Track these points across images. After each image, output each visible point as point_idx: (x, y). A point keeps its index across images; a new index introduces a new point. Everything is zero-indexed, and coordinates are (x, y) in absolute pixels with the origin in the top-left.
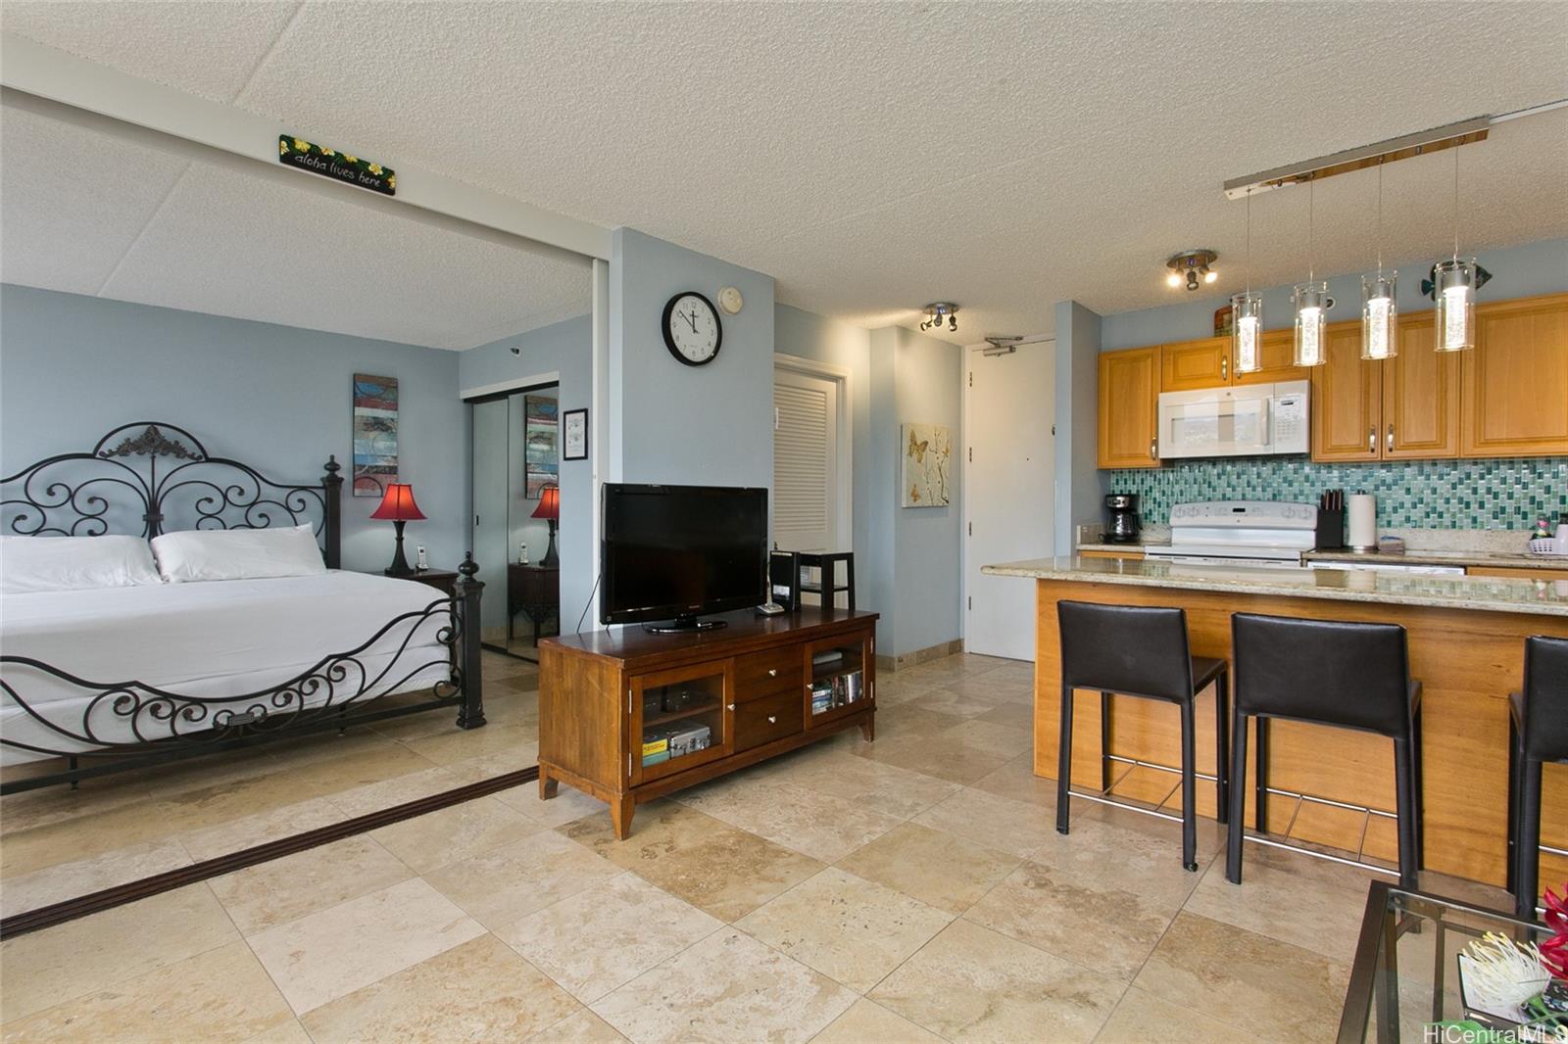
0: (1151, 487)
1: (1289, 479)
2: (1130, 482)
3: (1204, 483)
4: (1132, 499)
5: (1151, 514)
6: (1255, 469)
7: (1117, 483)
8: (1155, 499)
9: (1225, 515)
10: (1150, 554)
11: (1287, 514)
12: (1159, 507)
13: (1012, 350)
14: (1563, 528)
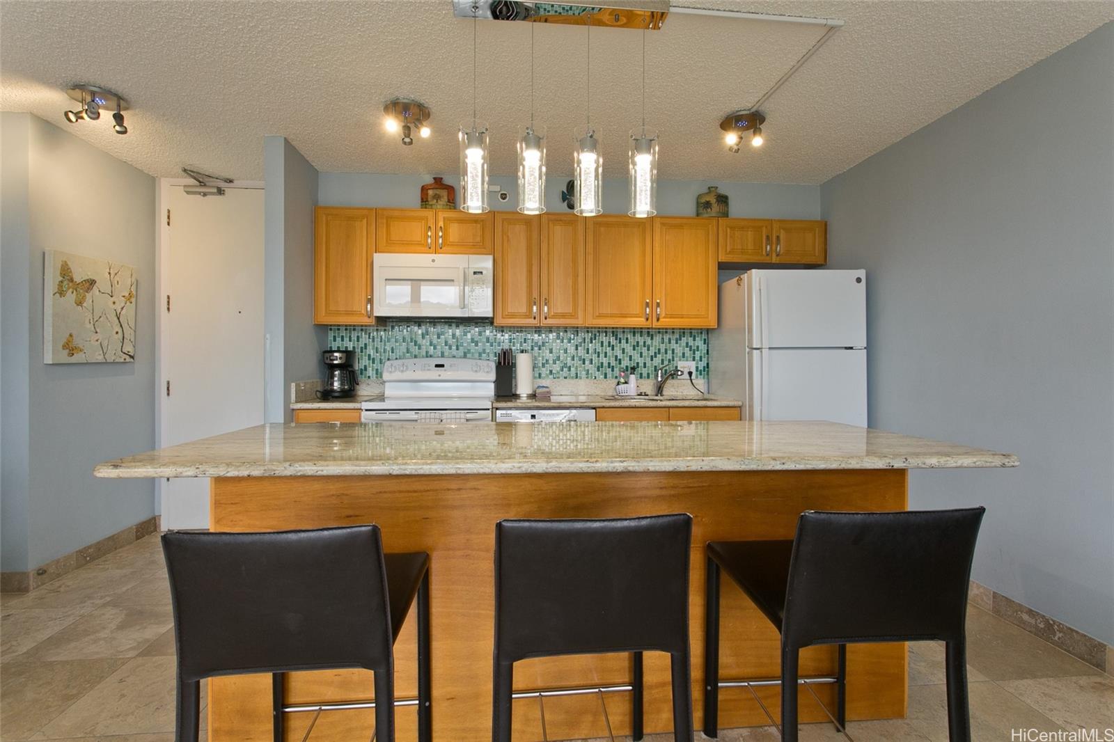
0: (366, 344)
1: (476, 340)
2: (347, 339)
3: (411, 342)
4: (349, 355)
5: (366, 369)
6: (450, 331)
7: (335, 340)
8: (369, 355)
9: (429, 370)
10: (366, 410)
11: (475, 369)
12: (373, 363)
13: (220, 192)
14: (632, 377)
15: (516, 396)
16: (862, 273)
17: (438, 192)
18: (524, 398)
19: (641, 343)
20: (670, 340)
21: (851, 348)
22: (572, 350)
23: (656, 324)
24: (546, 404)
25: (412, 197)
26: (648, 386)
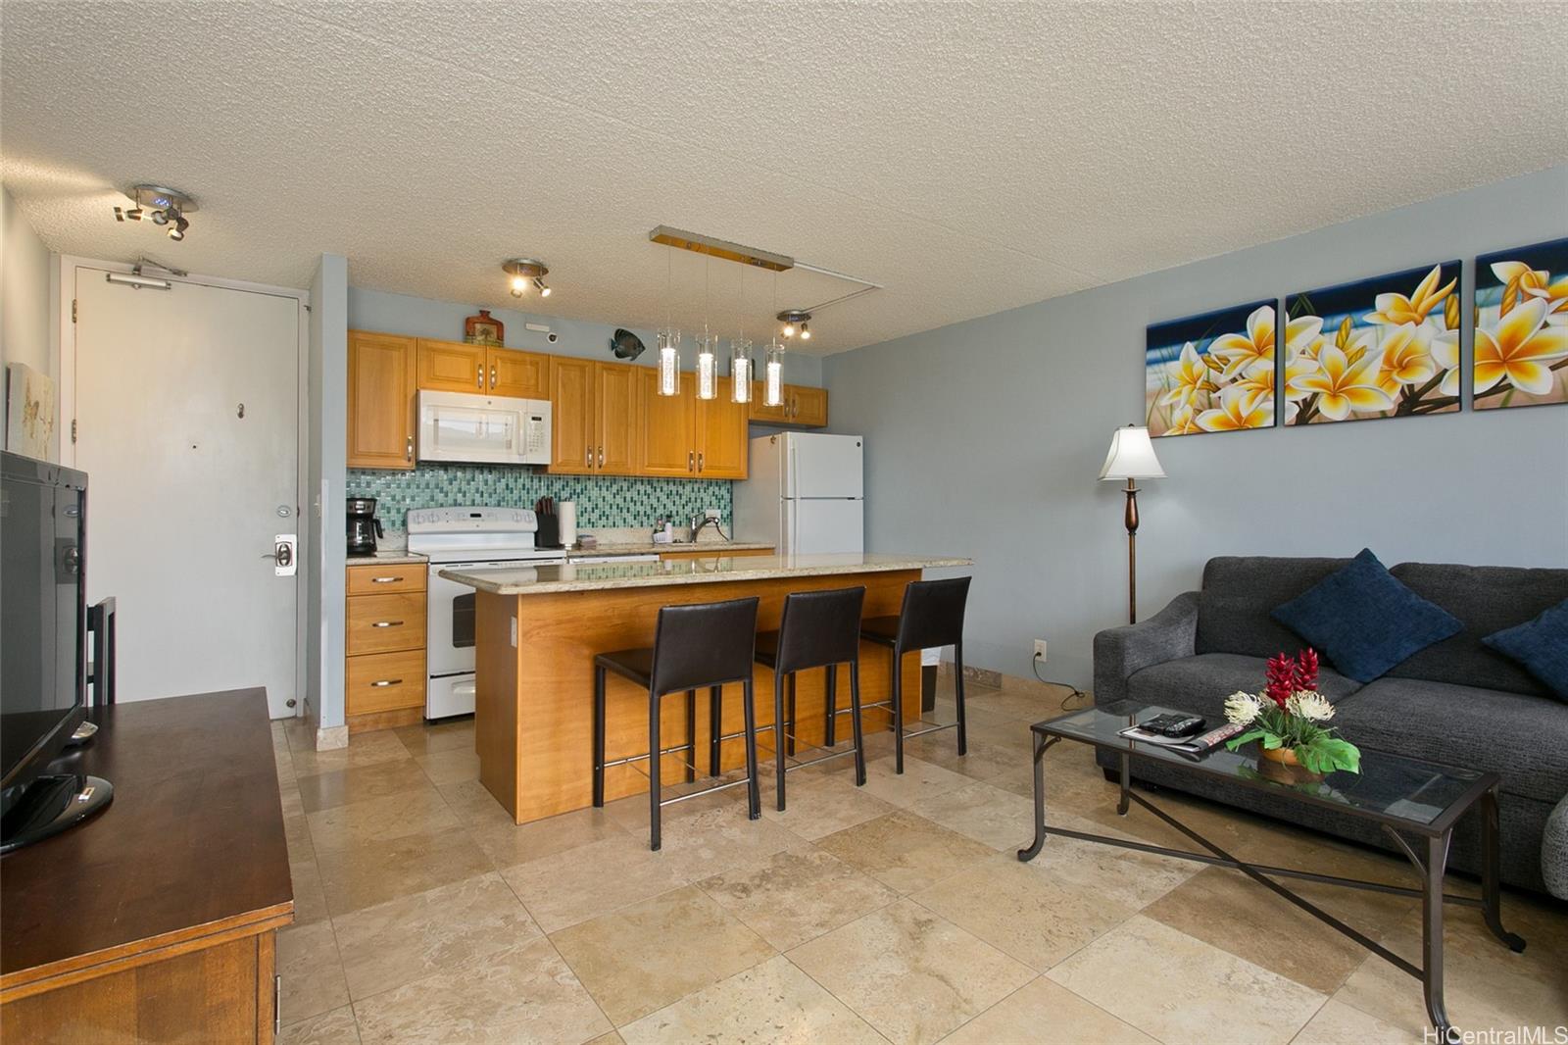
1: (510, 486)
4: (370, 503)
6: (482, 476)
9: (464, 520)
11: (510, 519)
14: (669, 525)
15: (561, 547)
16: (860, 439)
17: (487, 326)
18: (568, 546)
19: (674, 492)
20: (699, 489)
21: (853, 498)
22: (609, 498)
23: (697, 475)
24: (593, 552)
25: (457, 330)
26: (681, 533)
